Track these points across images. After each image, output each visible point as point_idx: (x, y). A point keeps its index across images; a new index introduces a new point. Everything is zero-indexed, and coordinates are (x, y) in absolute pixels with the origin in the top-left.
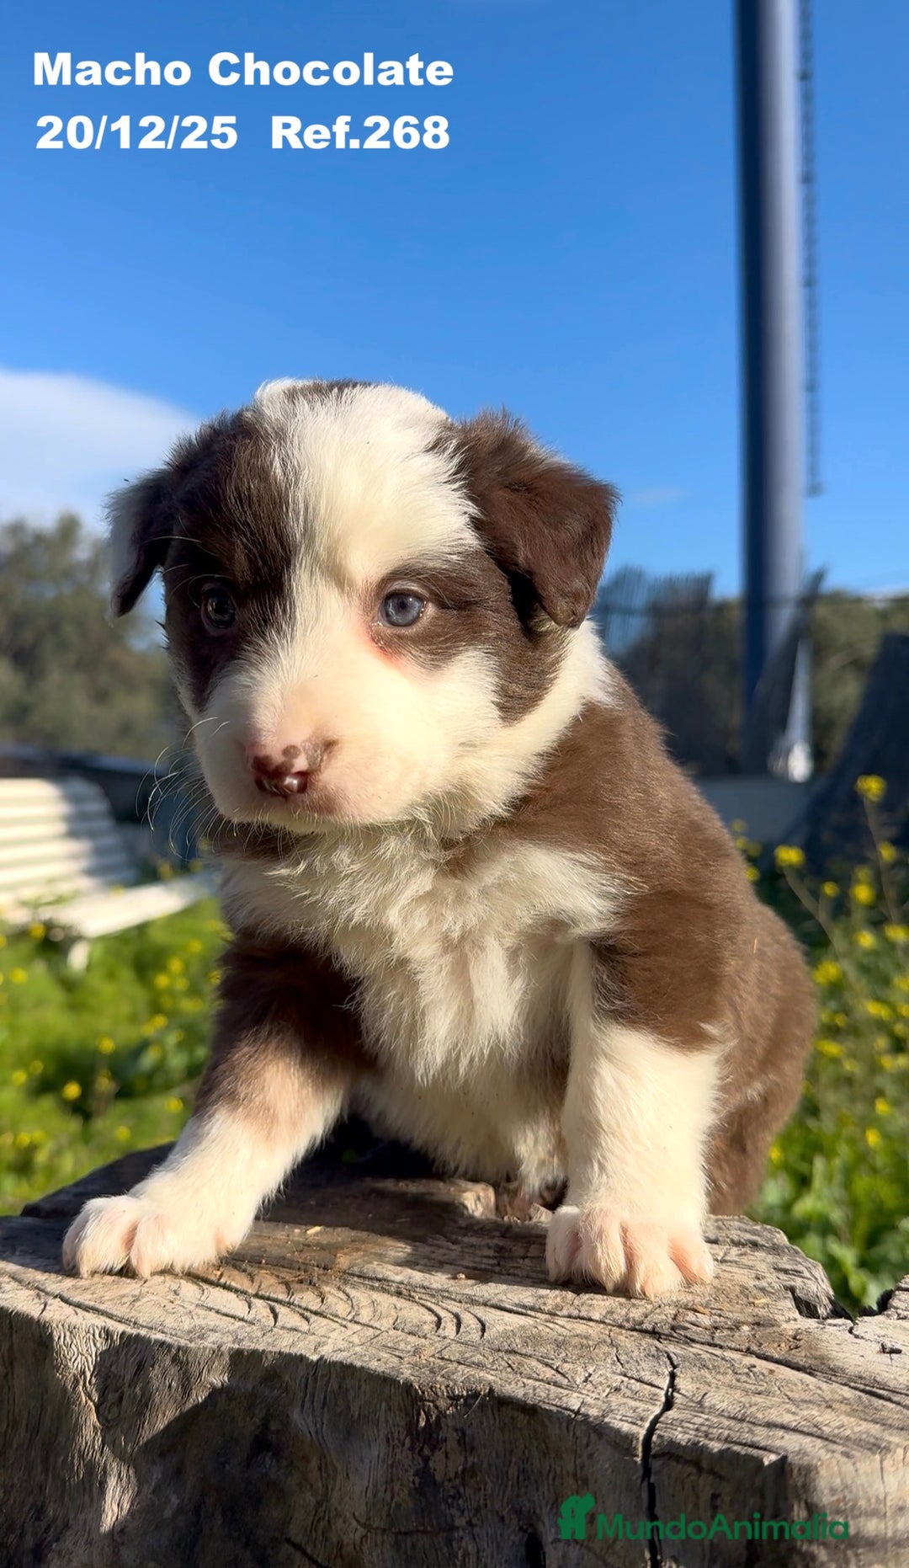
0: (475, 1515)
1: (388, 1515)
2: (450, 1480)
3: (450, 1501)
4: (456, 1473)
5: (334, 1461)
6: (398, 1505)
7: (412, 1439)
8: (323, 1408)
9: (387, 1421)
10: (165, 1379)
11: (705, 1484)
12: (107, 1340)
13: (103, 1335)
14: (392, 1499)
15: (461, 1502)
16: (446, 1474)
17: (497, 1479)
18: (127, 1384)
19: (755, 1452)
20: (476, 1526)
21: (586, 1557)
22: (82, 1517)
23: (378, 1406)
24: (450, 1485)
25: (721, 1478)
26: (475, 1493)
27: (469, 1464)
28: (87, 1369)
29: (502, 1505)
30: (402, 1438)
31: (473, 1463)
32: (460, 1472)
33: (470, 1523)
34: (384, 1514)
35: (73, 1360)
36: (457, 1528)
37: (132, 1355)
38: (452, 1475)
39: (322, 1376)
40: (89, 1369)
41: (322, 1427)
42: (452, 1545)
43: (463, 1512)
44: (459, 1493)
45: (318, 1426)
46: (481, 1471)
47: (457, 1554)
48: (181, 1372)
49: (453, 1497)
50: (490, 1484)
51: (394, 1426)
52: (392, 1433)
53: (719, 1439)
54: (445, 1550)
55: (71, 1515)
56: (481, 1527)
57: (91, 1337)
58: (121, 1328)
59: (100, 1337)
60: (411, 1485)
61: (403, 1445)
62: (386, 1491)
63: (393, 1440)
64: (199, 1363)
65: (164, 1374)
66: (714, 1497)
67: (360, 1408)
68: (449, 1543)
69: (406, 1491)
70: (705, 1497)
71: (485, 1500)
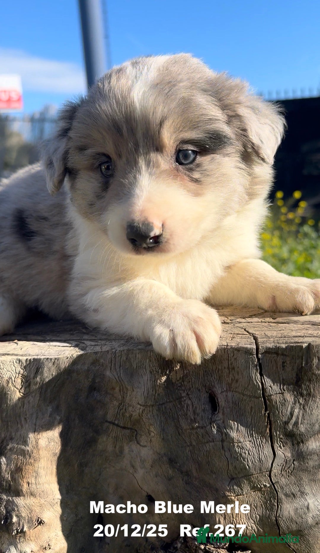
0: (188, 391)
1: (155, 399)
2: (178, 381)
3: (179, 388)
4: (180, 378)
5: (127, 386)
6: (159, 395)
7: (161, 370)
8: (120, 367)
9: (150, 366)
10: (50, 372)
11: (280, 360)
12: (20, 363)
13: (17, 362)
14: (156, 393)
15: (183, 388)
16: (176, 379)
17: (196, 377)
18: (32, 378)
19: (299, 344)
20: (190, 394)
21: (235, 395)
22: (18, 434)
23: (145, 361)
24: (178, 382)
25: (286, 355)
26: (188, 383)
27: (185, 373)
28: (12, 376)
29: (199, 385)
30: (157, 370)
31: (187, 373)
32: (181, 377)
33: (188, 394)
34: (153, 399)
35: (5, 374)
36: (183, 397)
37: (33, 367)
38: (178, 379)
39: (118, 356)
40: (13, 376)
41: (120, 375)
42: (181, 404)
43: (184, 391)
44: (182, 384)
45: (119, 375)
46: (189, 375)
47: (184, 406)
48: (57, 368)
49: (180, 387)
50: (193, 379)
51: (153, 367)
52: (153, 370)
53: (283, 343)
54: (179, 406)
55: (13, 434)
56: (192, 395)
57: (12, 363)
58: (25, 358)
59: (16, 363)
60: (164, 386)
61: (158, 372)
62: (153, 391)
63: (153, 372)
64: (65, 363)
65: (49, 370)
66: (283, 363)
67: (137, 364)
68: (180, 403)
69: (161, 389)
70: (280, 364)
71: (192, 385)
